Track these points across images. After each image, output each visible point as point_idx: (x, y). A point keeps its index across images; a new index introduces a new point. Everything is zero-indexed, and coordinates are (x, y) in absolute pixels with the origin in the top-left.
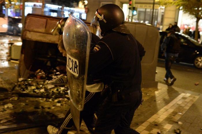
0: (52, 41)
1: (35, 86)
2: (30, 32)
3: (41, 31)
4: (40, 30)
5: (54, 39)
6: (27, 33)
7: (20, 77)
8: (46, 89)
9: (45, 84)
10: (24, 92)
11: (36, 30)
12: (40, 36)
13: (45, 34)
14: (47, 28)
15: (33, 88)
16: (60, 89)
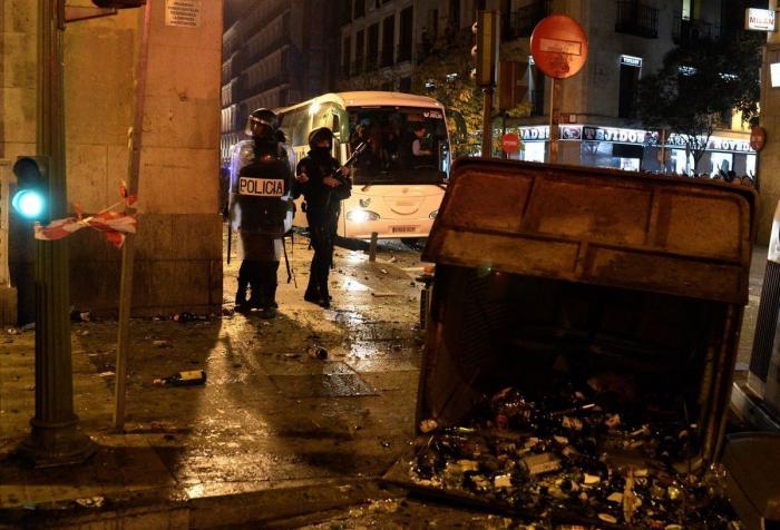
0: (544, 270)
1: (478, 458)
2: (461, 234)
3: (505, 225)
4: (500, 224)
5: (556, 260)
6: (445, 235)
7: (428, 417)
8: (520, 477)
9: (521, 452)
10: (426, 482)
11: (483, 222)
12: (498, 247)
13: (518, 241)
14: (527, 214)
15: (466, 465)
16: (582, 480)
